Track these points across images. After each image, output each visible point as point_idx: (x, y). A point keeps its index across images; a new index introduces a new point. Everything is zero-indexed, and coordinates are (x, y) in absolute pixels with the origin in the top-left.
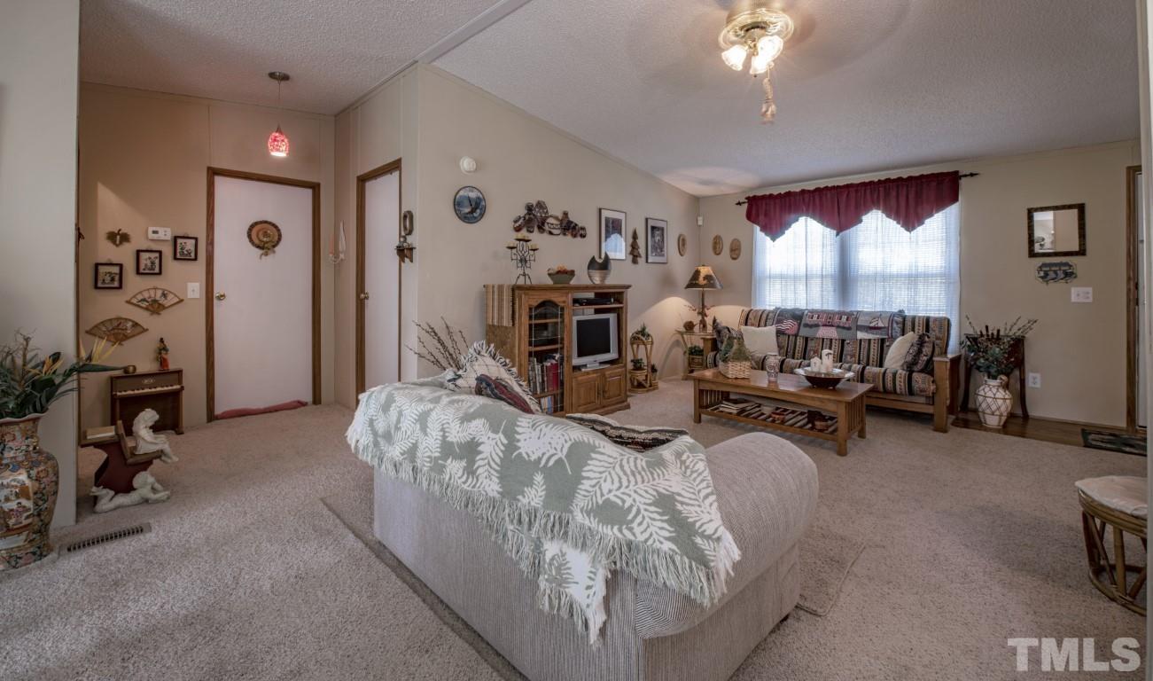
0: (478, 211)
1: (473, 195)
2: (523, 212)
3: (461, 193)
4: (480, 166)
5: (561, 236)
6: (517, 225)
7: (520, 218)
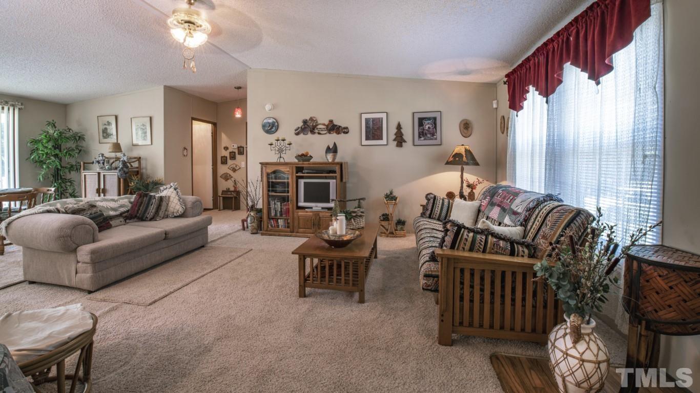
0: (274, 128)
1: (271, 121)
2: (300, 124)
3: (265, 121)
4: (274, 107)
5: (328, 134)
6: (297, 131)
7: (299, 128)
